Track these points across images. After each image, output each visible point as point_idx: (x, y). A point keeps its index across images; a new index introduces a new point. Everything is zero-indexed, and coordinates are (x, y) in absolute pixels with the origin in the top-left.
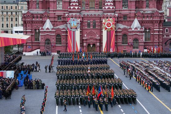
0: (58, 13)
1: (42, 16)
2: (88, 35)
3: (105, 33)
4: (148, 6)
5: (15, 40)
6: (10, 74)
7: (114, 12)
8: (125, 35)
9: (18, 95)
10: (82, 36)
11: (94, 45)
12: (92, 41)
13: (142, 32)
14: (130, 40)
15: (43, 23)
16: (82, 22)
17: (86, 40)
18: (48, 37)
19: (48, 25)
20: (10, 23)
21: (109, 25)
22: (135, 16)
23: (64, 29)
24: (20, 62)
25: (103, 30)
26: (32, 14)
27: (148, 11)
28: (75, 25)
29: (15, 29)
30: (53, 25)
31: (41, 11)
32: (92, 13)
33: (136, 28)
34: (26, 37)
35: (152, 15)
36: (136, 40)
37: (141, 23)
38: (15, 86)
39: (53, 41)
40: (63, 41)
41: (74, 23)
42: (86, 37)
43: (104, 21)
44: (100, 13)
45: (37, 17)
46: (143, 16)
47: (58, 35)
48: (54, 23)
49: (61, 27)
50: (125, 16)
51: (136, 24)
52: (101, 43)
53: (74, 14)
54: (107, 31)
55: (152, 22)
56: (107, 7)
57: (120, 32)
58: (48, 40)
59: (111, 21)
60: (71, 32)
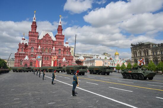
0: (32, 54)
1: (24, 54)
2: (45, 62)
3: (53, 62)
4: (67, 54)
7: (56, 54)
8: (60, 63)
13: (67, 62)
15: (24, 57)
16: (43, 57)
17: (44, 65)
18: (26, 63)
19: (27, 58)
21: (54, 59)
22: (64, 57)
23: (34, 60)
25: (52, 61)
26: (20, 53)
28: (40, 58)
30: (29, 58)
31: (23, 53)
32: (47, 54)
33: (65, 61)
35: (69, 57)
36: (64, 65)
37: (66, 59)
39: (28, 65)
40: (33, 65)
41: (39, 57)
42: (44, 63)
43: (52, 57)
45: (22, 55)
46: (66, 57)
47: (31, 62)
50: (60, 56)
51: (64, 59)
53: (39, 54)
54: (54, 62)
55: (69, 59)
56: (53, 52)
57: (58, 62)
59: (56, 57)
60: (38, 61)
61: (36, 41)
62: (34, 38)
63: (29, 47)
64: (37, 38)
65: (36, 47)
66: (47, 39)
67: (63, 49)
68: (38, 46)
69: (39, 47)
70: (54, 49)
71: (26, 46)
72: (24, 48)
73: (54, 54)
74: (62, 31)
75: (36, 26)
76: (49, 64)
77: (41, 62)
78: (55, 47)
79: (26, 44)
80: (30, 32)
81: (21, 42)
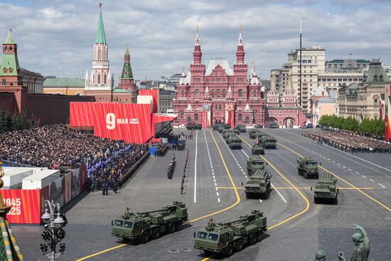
0: (196, 100)
1: (186, 102)
2: (216, 114)
3: (227, 113)
4: (255, 96)
5: (168, 118)
6: (165, 140)
7: (233, 99)
8: (240, 115)
9: (170, 153)
10: (212, 115)
11: (220, 121)
12: (218, 119)
13: (251, 113)
14: (244, 118)
15: (186, 106)
16: (212, 106)
17: (215, 118)
19: (189, 108)
20: (165, 107)
21: (230, 108)
22: (247, 102)
23: (200, 110)
24: (172, 132)
25: (226, 111)
26: (179, 101)
27: (256, 98)
28: (208, 108)
29: (168, 111)
30: (193, 108)
31: (184, 99)
32: (219, 100)
33: (247, 110)
34: (175, 116)
35: (258, 102)
36: (247, 118)
37: (251, 106)
38: (168, 148)
39: (193, 118)
40: (199, 118)
41: (207, 106)
42: (214, 115)
43: (226, 105)
44: (224, 100)
45: (182, 103)
46: (252, 102)
47: (196, 115)
48: (193, 106)
49: (198, 109)
50: (240, 102)
51: (247, 107)
52: (224, 120)
53: (207, 101)
54: (229, 112)
55: (258, 106)
56: (228, 96)
57: (237, 113)
58: (189, 117)
60: (205, 112)
61: (202, 78)
62: (198, 74)
63: (192, 90)
64: (202, 74)
65: (202, 90)
66: (219, 74)
67: (245, 90)
68: (205, 87)
69: (207, 90)
70: (230, 90)
71: (188, 88)
72: (185, 91)
73: (229, 99)
74: (243, 56)
75: (201, 53)
76: (222, 116)
77: (209, 113)
78: (233, 88)
79: (187, 84)
80: (192, 66)
81: (181, 82)
